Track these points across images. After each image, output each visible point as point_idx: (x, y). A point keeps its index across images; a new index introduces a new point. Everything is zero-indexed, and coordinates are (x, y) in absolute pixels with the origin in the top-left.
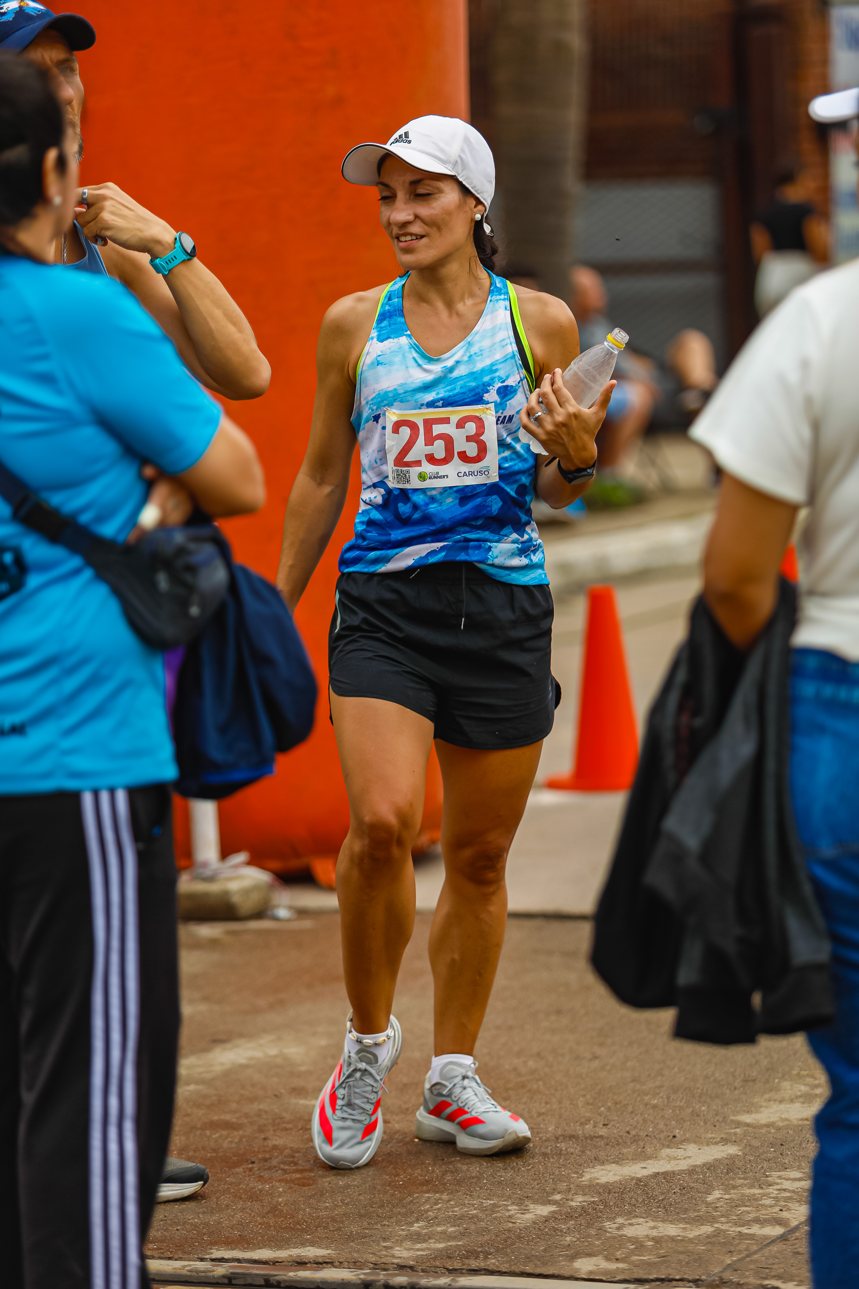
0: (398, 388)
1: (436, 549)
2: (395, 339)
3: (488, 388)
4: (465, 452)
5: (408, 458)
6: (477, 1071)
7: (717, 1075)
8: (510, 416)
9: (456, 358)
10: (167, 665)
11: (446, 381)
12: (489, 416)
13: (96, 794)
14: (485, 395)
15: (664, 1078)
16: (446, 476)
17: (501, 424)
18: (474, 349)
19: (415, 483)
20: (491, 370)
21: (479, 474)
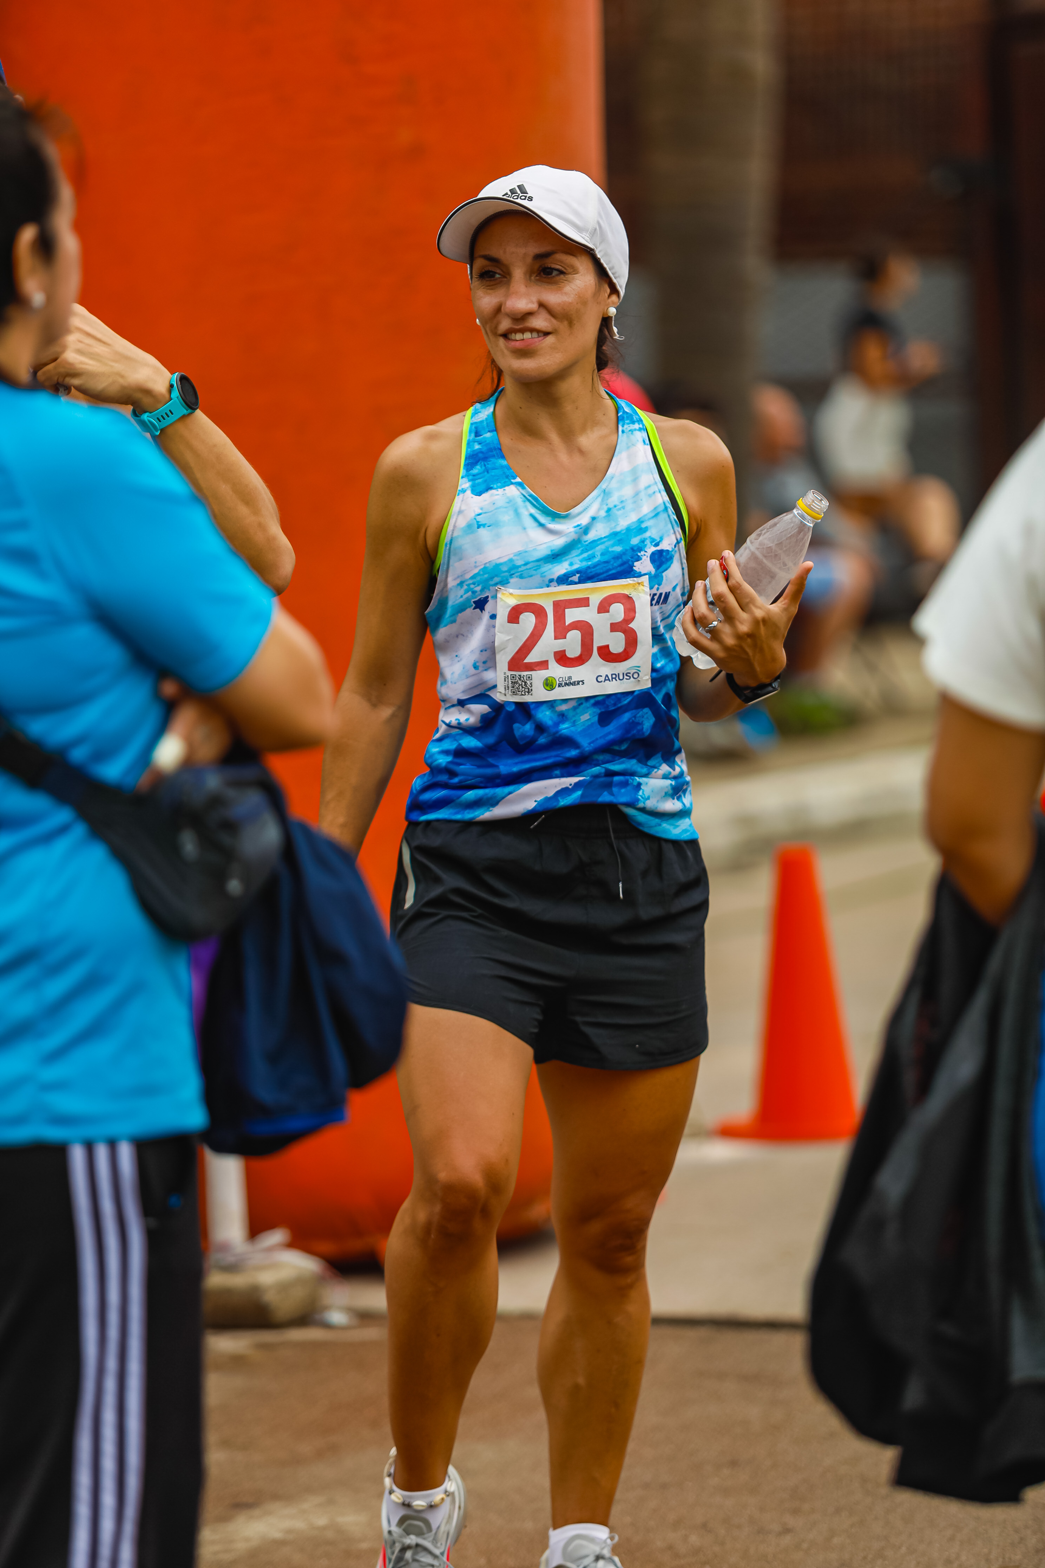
0: (515, 558)
1: (568, 786)
2: (499, 490)
3: (639, 554)
4: (608, 646)
5: (531, 658)
6: (615, 1550)
7: (963, 1558)
8: (666, 593)
9: (591, 512)
10: (195, 963)
11: (580, 546)
12: (641, 594)
13: (89, 1148)
14: (636, 564)
15: (887, 1562)
16: (582, 681)
17: (655, 605)
18: (613, 500)
19: (539, 694)
20: (639, 528)
21: (625, 677)
